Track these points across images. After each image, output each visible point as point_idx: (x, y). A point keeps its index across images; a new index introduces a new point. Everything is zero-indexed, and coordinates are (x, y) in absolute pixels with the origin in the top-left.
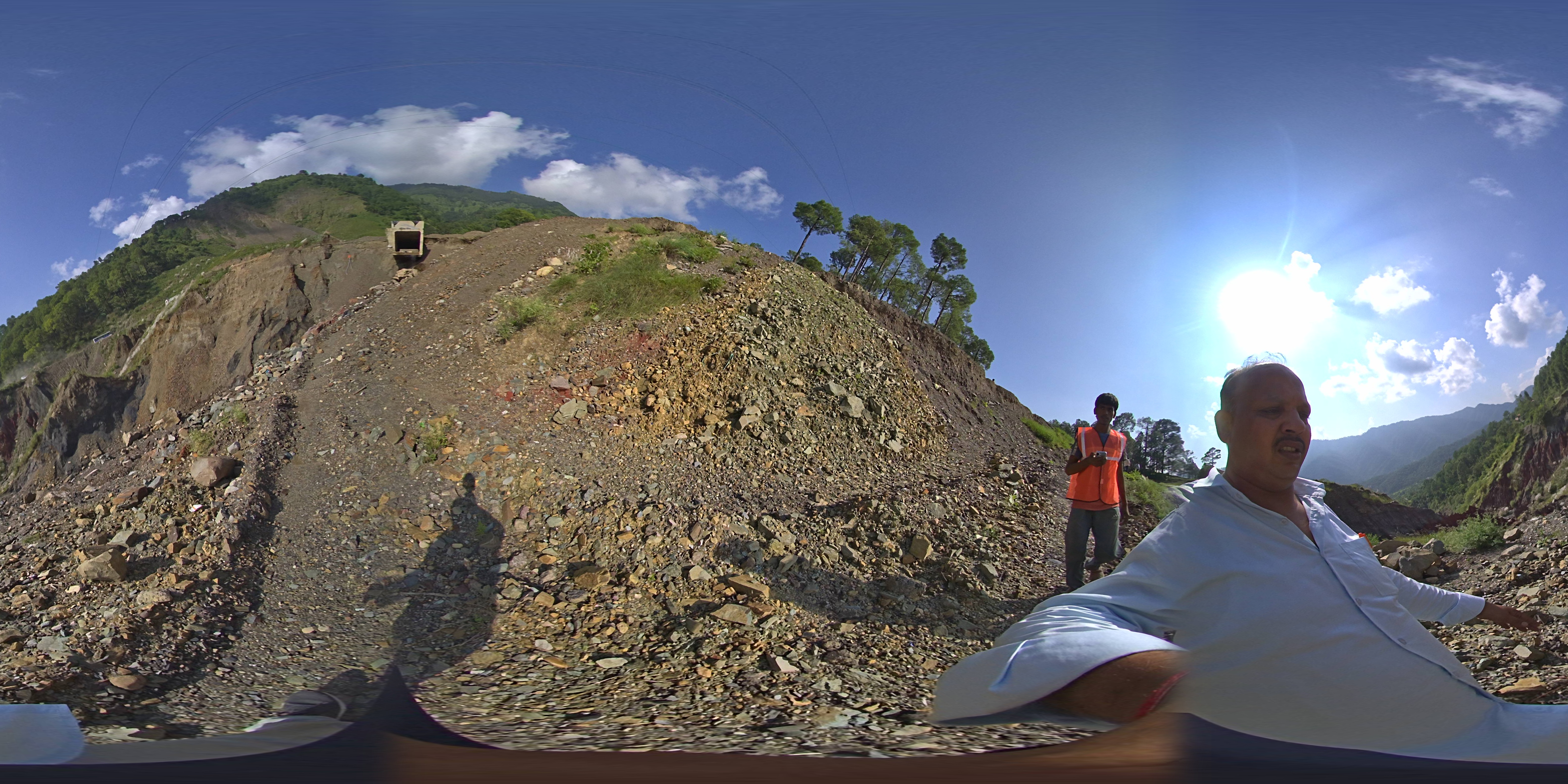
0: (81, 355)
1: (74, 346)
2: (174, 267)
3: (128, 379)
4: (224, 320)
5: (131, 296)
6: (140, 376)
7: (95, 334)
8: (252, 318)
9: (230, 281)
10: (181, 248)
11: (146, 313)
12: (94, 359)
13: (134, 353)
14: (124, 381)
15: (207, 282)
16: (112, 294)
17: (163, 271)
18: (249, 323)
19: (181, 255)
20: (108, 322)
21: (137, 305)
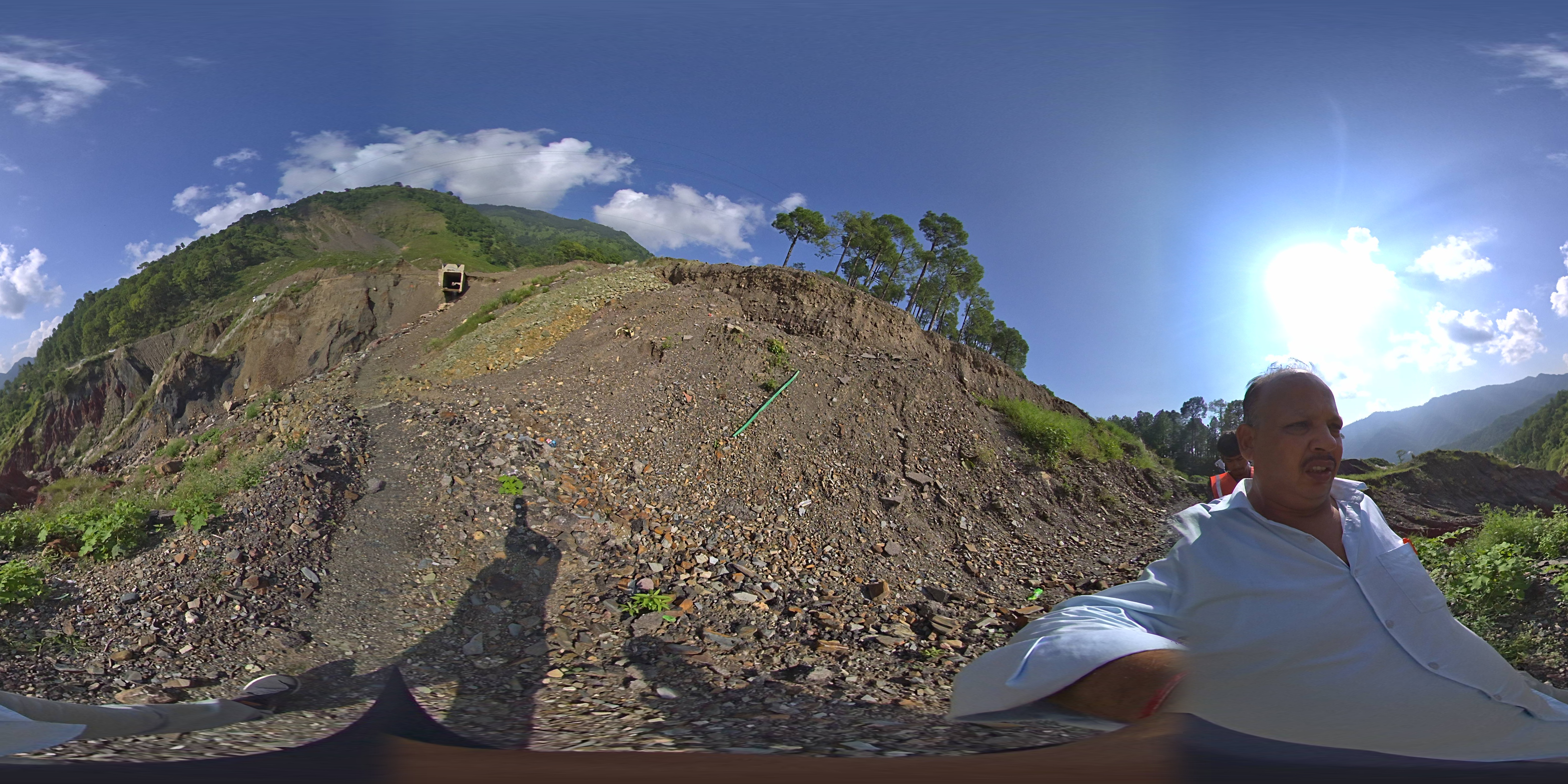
0: (167, 335)
1: (159, 326)
2: (258, 263)
4: (309, 323)
5: (215, 286)
6: (235, 358)
7: (179, 318)
8: (331, 325)
9: (317, 293)
10: (267, 246)
11: (233, 304)
12: (180, 341)
13: (224, 341)
14: (220, 361)
15: (299, 291)
17: (247, 266)
18: (329, 329)
19: (266, 253)
20: (193, 308)
21: (220, 296)
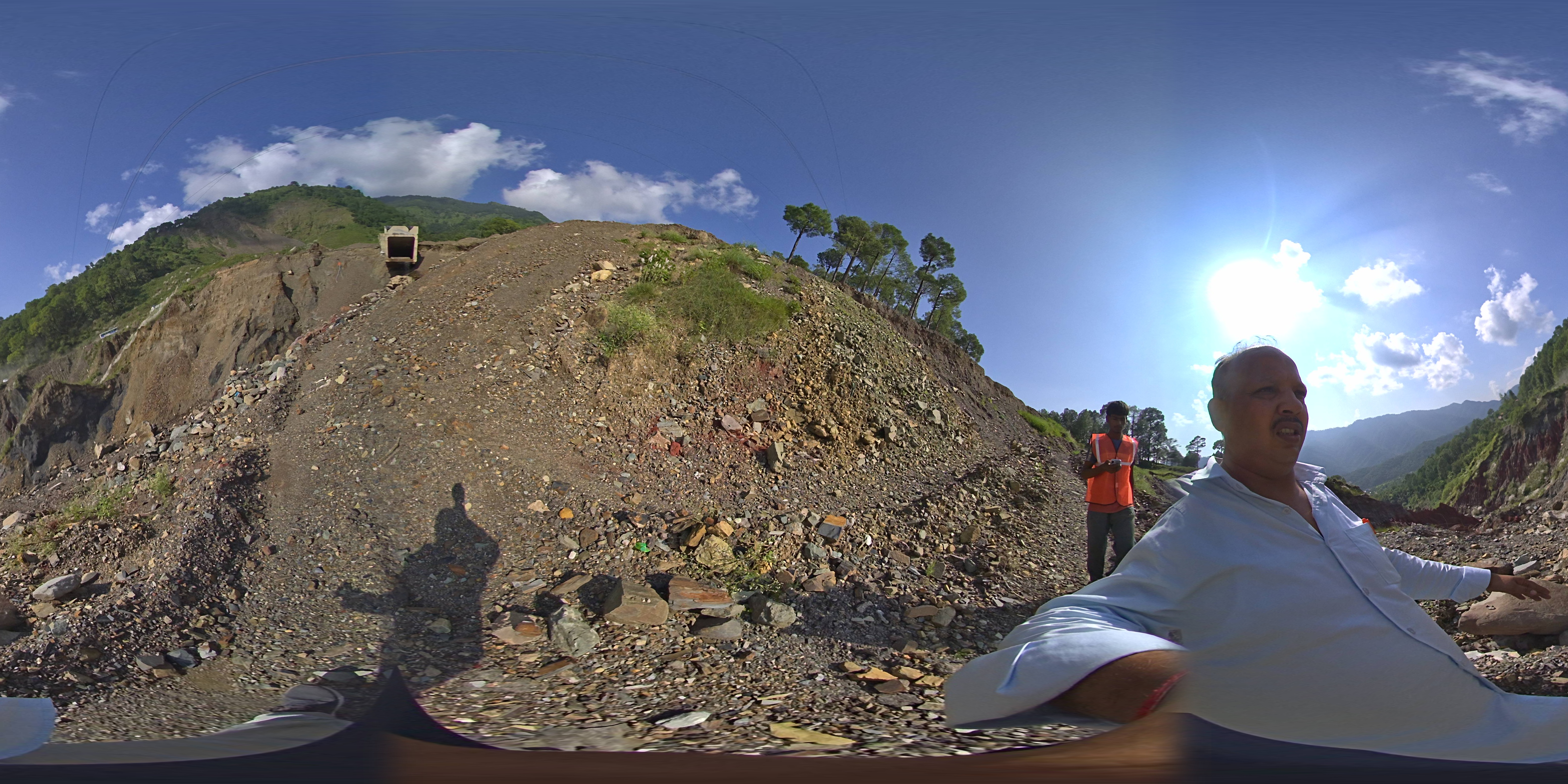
2: (164, 275)
3: (105, 388)
4: (208, 328)
6: (118, 384)
8: (237, 327)
9: (216, 288)
10: (172, 256)
11: (132, 320)
12: (77, 365)
13: (116, 361)
14: (101, 389)
15: (192, 289)
16: (101, 299)
17: (152, 278)
18: (233, 333)
21: (124, 311)
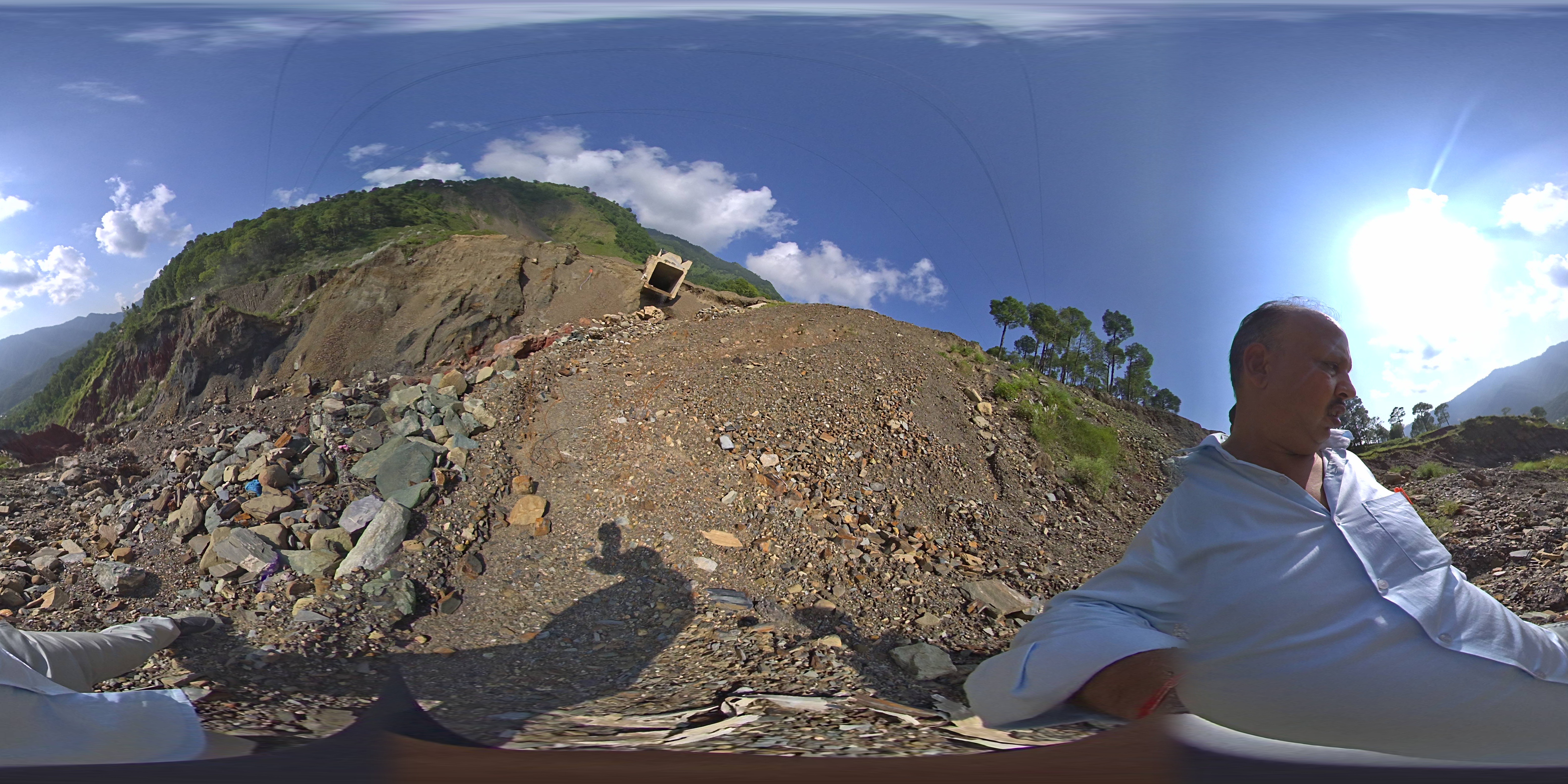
0: (261, 286)
1: (259, 274)
2: (403, 226)
3: (283, 324)
4: (418, 290)
5: (340, 239)
6: (298, 323)
7: (285, 268)
8: (451, 298)
9: (445, 250)
11: (344, 259)
14: (280, 326)
16: (321, 232)
17: (388, 226)
18: (444, 303)
19: (418, 218)
20: (304, 259)
21: (342, 249)
